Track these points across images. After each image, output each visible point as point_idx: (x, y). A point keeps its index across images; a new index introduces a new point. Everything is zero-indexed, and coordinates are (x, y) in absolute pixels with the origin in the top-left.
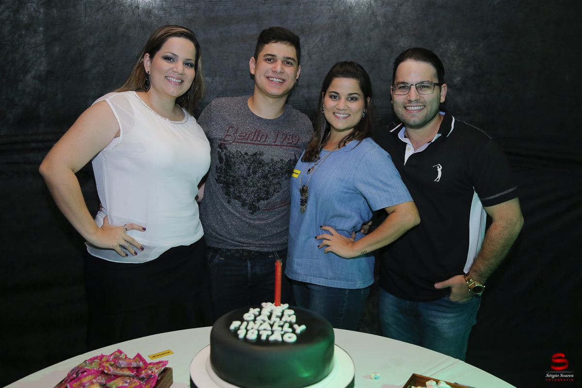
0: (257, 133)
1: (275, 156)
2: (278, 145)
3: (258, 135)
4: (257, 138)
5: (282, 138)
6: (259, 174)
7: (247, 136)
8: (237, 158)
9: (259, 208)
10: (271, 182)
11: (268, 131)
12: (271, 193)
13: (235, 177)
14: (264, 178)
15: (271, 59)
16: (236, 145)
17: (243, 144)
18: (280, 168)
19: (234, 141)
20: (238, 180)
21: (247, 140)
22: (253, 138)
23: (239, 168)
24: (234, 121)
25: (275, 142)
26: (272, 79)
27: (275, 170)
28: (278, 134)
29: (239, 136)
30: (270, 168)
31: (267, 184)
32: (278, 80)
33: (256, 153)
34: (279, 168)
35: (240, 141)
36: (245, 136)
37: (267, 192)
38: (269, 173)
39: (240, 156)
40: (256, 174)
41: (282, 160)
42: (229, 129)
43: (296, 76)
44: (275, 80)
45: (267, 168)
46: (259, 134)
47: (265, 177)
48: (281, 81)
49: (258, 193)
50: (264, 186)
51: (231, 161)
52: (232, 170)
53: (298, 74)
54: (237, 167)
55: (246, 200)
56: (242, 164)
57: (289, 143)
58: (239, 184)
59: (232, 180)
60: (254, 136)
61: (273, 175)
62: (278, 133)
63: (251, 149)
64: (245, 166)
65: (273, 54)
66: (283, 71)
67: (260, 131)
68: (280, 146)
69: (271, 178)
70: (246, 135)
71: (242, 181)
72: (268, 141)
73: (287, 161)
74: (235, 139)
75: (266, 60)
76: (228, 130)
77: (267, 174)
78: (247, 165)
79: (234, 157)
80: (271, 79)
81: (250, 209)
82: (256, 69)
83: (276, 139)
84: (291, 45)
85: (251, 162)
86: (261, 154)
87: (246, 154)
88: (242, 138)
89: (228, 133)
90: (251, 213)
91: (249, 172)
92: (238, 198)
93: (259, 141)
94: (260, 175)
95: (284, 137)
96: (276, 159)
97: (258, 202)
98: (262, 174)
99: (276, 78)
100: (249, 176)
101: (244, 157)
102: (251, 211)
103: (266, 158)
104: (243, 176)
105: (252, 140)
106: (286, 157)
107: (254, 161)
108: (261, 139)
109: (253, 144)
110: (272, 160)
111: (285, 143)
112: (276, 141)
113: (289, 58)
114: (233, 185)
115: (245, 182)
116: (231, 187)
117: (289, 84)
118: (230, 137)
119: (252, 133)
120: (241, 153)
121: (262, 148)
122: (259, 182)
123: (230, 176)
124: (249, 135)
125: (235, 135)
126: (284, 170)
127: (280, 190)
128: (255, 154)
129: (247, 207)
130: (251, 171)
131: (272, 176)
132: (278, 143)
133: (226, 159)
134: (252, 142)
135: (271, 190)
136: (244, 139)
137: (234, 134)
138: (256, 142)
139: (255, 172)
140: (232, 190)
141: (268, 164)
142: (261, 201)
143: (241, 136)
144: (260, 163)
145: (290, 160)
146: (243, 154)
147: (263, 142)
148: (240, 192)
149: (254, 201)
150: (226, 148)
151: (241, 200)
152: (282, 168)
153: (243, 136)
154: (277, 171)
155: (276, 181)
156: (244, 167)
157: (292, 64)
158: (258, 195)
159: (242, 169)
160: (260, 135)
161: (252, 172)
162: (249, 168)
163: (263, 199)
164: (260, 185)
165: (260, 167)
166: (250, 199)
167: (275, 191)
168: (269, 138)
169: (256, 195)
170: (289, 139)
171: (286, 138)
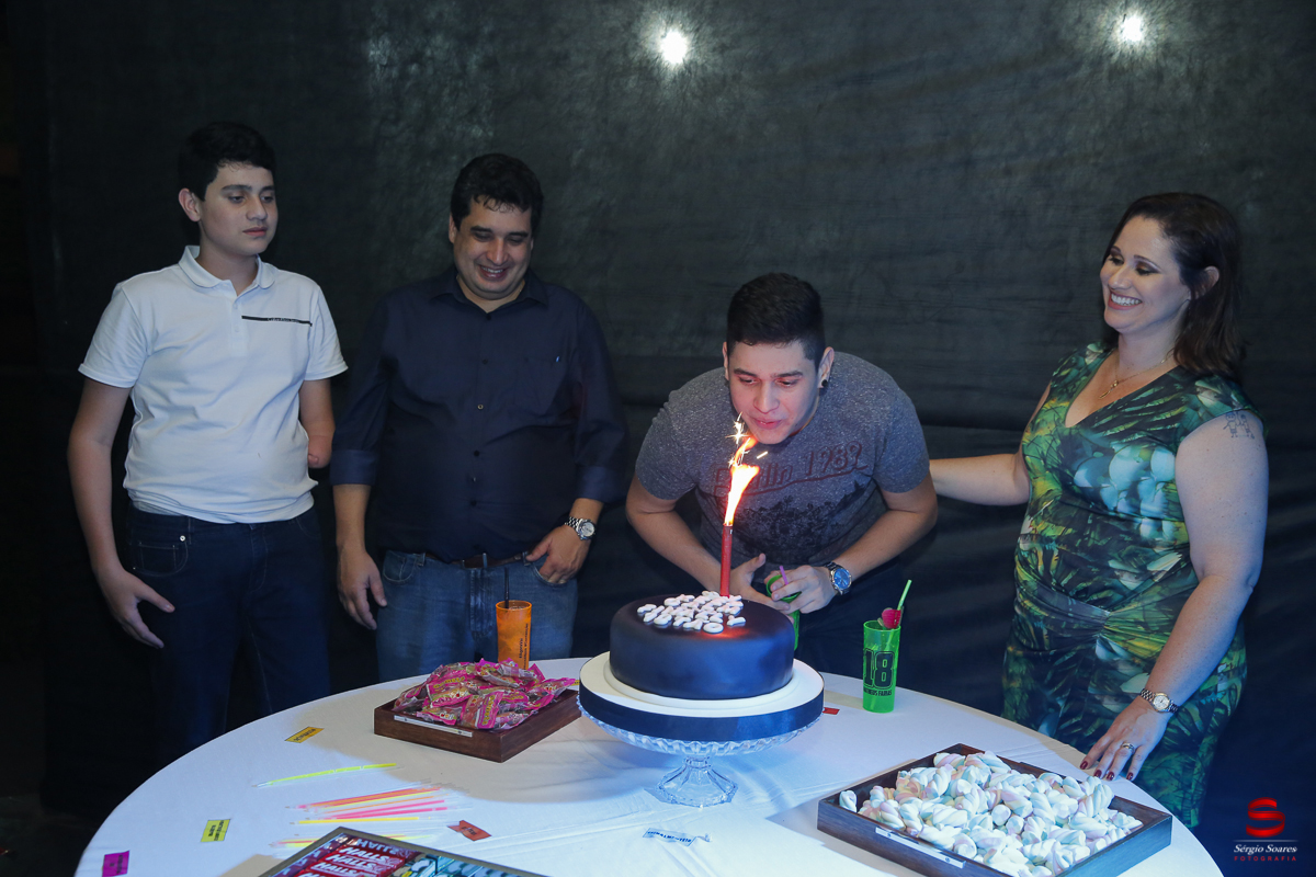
0: (772, 472)
2: (816, 479)
3: (775, 474)
4: (775, 479)
5: (822, 464)
11: (792, 460)
17: (751, 498)
22: (768, 481)
23: (756, 530)
25: (810, 473)
27: (819, 520)
28: (812, 459)
30: (810, 519)
33: (780, 503)
34: (826, 516)
38: (812, 527)
39: (753, 515)
41: (828, 504)
45: (805, 520)
46: (776, 471)
54: (752, 528)
56: (758, 524)
57: (839, 469)
60: (768, 476)
62: (812, 455)
64: (766, 525)
67: (777, 465)
68: (821, 478)
71: (767, 545)
72: (796, 475)
78: (768, 524)
83: (809, 468)
85: (774, 518)
86: (789, 500)
87: (762, 509)
91: (775, 532)
93: (781, 483)
94: (796, 532)
95: (826, 460)
96: (816, 503)
101: (760, 514)
104: (766, 539)
105: (767, 485)
106: (836, 497)
107: (779, 515)
108: (782, 479)
109: (770, 490)
110: (810, 506)
115: (773, 546)
119: (763, 473)
121: (787, 492)
124: (759, 478)
128: (779, 505)
130: (778, 531)
132: (815, 474)
134: (767, 488)
136: (750, 487)
138: (775, 487)
141: (804, 513)
144: (790, 515)
156: (764, 527)
159: (762, 530)
160: (780, 472)
162: (773, 527)
165: (793, 521)
170: (839, 459)
171: (830, 460)
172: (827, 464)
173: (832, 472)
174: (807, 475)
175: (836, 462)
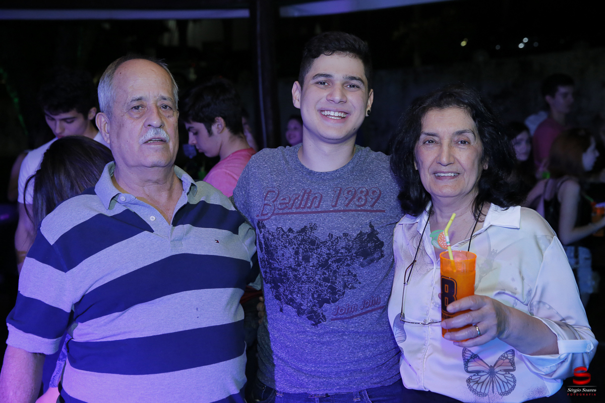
0: (306, 196)
1: (334, 228)
2: (340, 211)
3: (308, 199)
4: (306, 203)
5: (347, 198)
6: (314, 261)
7: (292, 202)
8: (279, 239)
9: (324, 316)
10: (335, 272)
11: (323, 190)
12: (339, 291)
13: (281, 270)
14: (322, 266)
15: (325, 81)
16: (276, 219)
17: (285, 217)
18: (346, 249)
19: (273, 214)
20: (285, 275)
21: (291, 208)
22: (301, 203)
23: (283, 255)
24: (275, 181)
25: (335, 206)
26: (328, 113)
27: (337, 252)
28: (339, 194)
29: (280, 204)
30: (329, 249)
31: (329, 276)
32: (337, 114)
33: (305, 227)
34: (342, 248)
35: (281, 212)
36: (288, 203)
37: (333, 291)
38: (329, 258)
39: (282, 235)
40: (309, 262)
41: (345, 235)
42: (267, 194)
43: (366, 106)
44: (332, 113)
45: (324, 250)
46: (309, 196)
47: (324, 265)
48: (342, 115)
49: (317, 291)
50: (326, 280)
51: (271, 246)
52: (274, 260)
53: (370, 103)
54: (280, 253)
55: (301, 305)
56: (286, 247)
57: (359, 206)
58: (288, 279)
59: (279, 274)
60: (302, 200)
61: (338, 261)
62: (340, 190)
63: (296, 222)
64: (291, 250)
65: (328, 73)
66: (344, 100)
67: (311, 191)
68: (344, 211)
69: (335, 265)
70: (290, 201)
71: (291, 274)
72: (324, 206)
73: (355, 235)
74: (274, 210)
75: (317, 83)
76: (266, 196)
77: (327, 261)
78: (293, 249)
79: (275, 238)
80: (326, 113)
81: (310, 318)
82: (302, 100)
83: (337, 201)
84: (355, 57)
85: (299, 242)
86: (313, 228)
87: (290, 230)
88: (284, 206)
89: (266, 202)
90: (313, 325)
91: (298, 259)
92: (291, 302)
93: (310, 208)
94: (316, 262)
95: (350, 197)
96: (336, 233)
97: (321, 306)
98: (319, 261)
99: (335, 112)
100: (299, 265)
101: (288, 236)
102: (313, 322)
103: (320, 234)
104: (290, 267)
105: (299, 207)
106: (353, 230)
107: (303, 240)
108: (311, 205)
109: (300, 213)
110: (331, 236)
111: (352, 206)
112: (336, 204)
113: (353, 78)
114: (282, 282)
115: (295, 276)
116: (279, 286)
117: (356, 119)
118: (268, 207)
119: (299, 196)
120: (283, 231)
121: (314, 219)
122: (316, 274)
123: (275, 269)
124: (295, 200)
125: (275, 203)
126: (353, 251)
127: (356, 285)
128: (304, 230)
129: (304, 316)
130: (300, 258)
131: (335, 261)
132: (340, 207)
133: (266, 244)
134: (298, 210)
135: (339, 286)
136: (287, 207)
137: (273, 202)
138: (305, 210)
139: (307, 259)
140: (281, 290)
141: (324, 243)
142: (325, 305)
143: (283, 204)
144: (313, 243)
145: (361, 234)
146: (286, 230)
147: (316, 207)
148: (291, 293)
149: (314, 305)
150: (264, 227)
151: (295, 305)
152: (348, 249)
153: (286, 203)
154: (342, 253)
155: (344, 269)
156: (290, 252)
157: (358, 87)
158: (319, 296)
159: (288, 255)
160: (311, 198)
161: (303, 259)
162: (297, 253)
163: (328, 301)
164: (319, 279)
165: (314, 249)
166: (308, 302)
167: (345, 286)
168: (325, 201)
169: (315, 296)
170: (360, 198)
171: (353, 198)
172: (351, 200)
173: (354, 208)
174: (333, 206)
175: (358, 200)
